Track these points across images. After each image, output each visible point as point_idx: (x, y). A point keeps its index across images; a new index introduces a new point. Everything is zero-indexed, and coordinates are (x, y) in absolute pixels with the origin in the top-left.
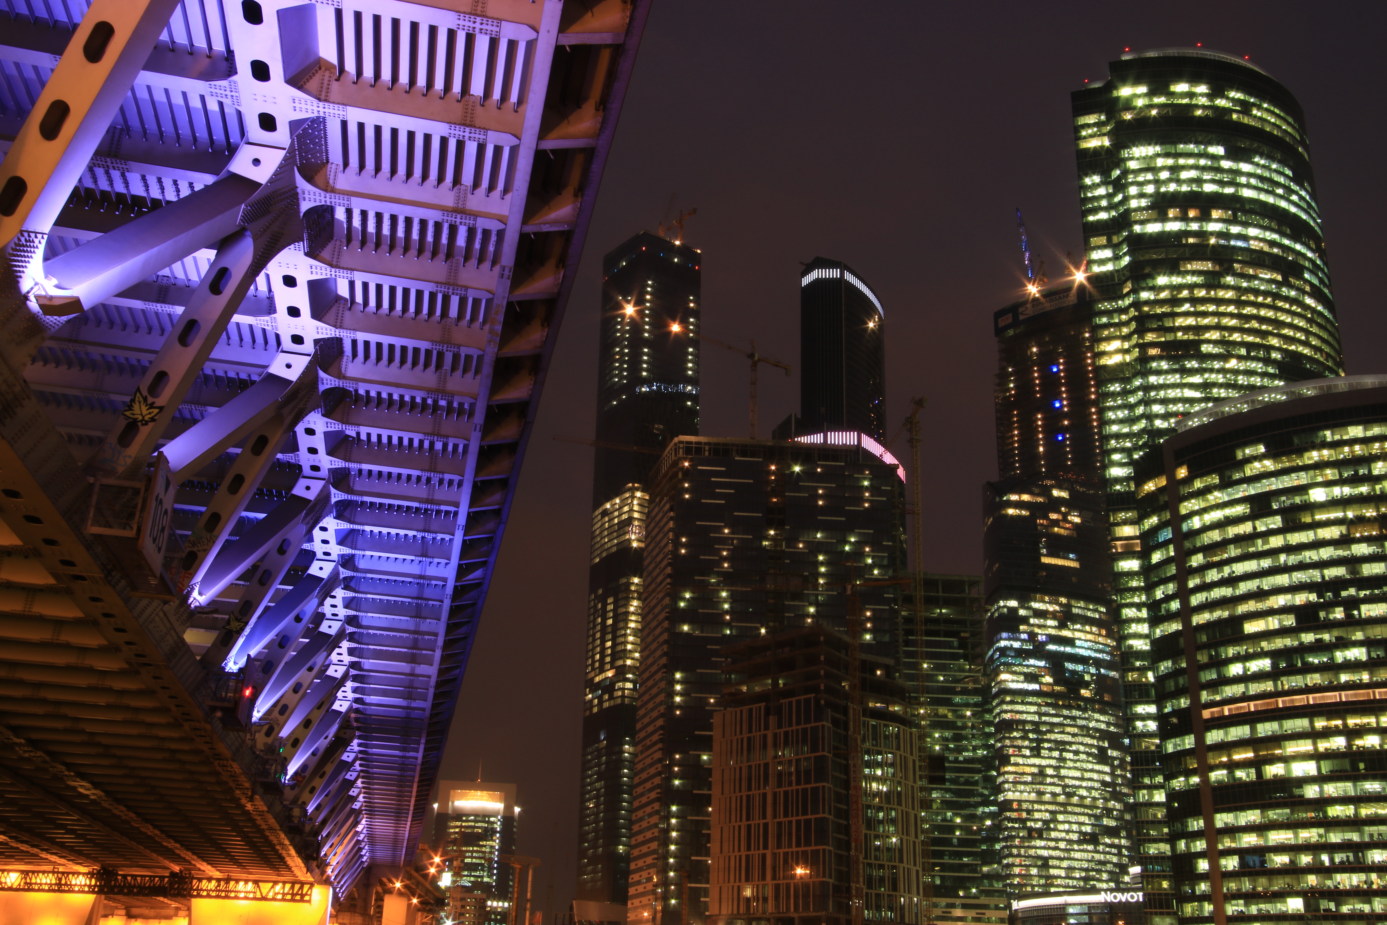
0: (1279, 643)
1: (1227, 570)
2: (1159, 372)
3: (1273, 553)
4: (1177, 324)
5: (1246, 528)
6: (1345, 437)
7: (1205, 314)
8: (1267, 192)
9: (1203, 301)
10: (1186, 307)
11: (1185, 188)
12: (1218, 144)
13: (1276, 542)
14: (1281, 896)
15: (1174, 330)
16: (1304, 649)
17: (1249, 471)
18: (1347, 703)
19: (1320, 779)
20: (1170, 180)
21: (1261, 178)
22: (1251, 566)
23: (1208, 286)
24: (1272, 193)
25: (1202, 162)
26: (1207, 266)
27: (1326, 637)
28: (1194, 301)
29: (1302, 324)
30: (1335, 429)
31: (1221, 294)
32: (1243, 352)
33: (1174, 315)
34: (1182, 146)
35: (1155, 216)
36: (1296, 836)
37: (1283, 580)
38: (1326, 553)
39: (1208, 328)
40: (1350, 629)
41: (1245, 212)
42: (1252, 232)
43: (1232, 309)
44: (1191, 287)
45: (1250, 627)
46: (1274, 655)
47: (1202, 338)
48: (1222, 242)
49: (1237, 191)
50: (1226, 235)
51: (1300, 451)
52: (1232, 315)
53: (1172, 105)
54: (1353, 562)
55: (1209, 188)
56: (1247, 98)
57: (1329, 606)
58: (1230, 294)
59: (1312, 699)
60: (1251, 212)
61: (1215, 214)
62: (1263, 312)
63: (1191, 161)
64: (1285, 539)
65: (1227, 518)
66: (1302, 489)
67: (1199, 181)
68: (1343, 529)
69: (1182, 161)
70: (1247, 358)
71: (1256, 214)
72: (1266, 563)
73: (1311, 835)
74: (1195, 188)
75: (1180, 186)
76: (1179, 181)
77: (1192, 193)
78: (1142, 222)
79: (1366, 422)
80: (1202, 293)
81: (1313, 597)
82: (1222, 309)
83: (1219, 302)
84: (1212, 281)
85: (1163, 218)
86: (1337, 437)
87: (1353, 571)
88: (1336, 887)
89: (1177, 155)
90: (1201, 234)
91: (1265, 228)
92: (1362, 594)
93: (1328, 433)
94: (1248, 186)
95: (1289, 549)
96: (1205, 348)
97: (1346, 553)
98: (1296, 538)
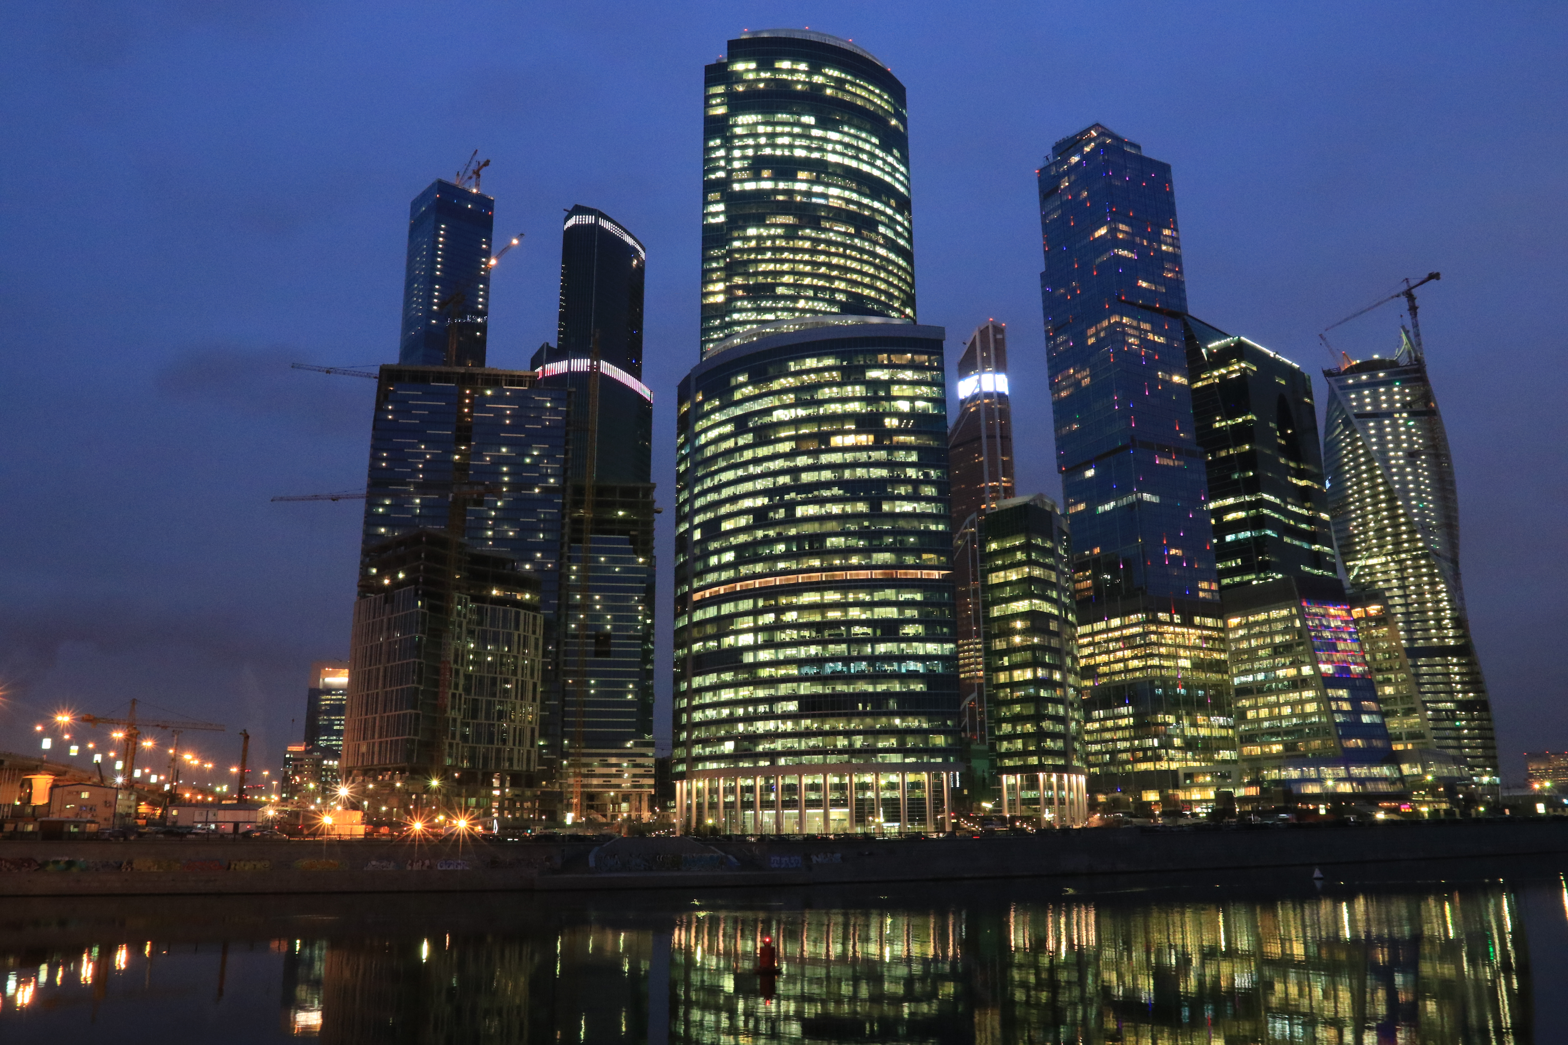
0: (742, 538)
1: (716, 479)
2: (741, 310)
3: (745, 464)
4: (760, 269)
5: (730, 444)
6: (803, 368)
7: (783, 261)
8: (852, 157)
9: (782, 250)
10: (769, 255)
11: (778, 152)
12: (810, 115)
13: (748, 455)
14: (721, 740)
15: (756, 274)
16: (756, 543)
17: (738, 396)
18: (781, 586)
19: (755, 648)
20: (766, 145)
21: (847, 145)
22: (729, 475)
23: (786, 237)
24: (856, 158)
25: (797, 130)
26: (789, 220)
27: (772, 533)
28: (775, 249)
29: (872, 271)
30: (798, 361)
31: (800, 244)
32: (811, 293)
33: (757, 262)
34: (779, 116)
35: (751, 176)
36: (736, 693)
37: (748, 486)
38: (779, 464)
39: (783, 273)
40: (787, 526)
41: (828, 174)
42: (833, 191)
43: (807, 257)
44: (773, 238)
45: (727, 526)
46: (737, 548)
47: (778, 281)
48: (805, 200)
49: (823, 156)
50: (809, 194)
51: (772, 379)
52: (806, 263)
53: (775, 80)
54: (794, 472)
55: (799, 153)
56: (843, 76)
57: (774, 508)
58: (807, 245)
59: (757, 583)
60: (834, 174)
61: (802, 175)
62: (835, 260)
63: (787, 129)
64: (754, 452)
65: (720, 435)
66: (768, 411)
67: (791, 147)
68: (793, 444)
69: (779, 129)
70: (815, 298)
71: (838, 176)
72: (740, 472)
73: (744, 692)
74: (787, 153)
75: (774, 150)
76: (774, 146)
77: (783, 157)
78: (741, 181)
79: (819, 356)
80: (783, 243)
81: (766, 501)
82: (798, 257)
83: (795, 250)
84: (791, 233)
85: (757, 178)
86: (798, 368)
87: (796, 479)
88: (754, 732)
89: (774, 124)
90: (790, 193)
91: (844, 188)
92: (799, 497)
93: (792, 364)
94: (834, 152)
95: (756, 461)
96: (780, 290)
97: (792, 464)
98: (762, 452)
